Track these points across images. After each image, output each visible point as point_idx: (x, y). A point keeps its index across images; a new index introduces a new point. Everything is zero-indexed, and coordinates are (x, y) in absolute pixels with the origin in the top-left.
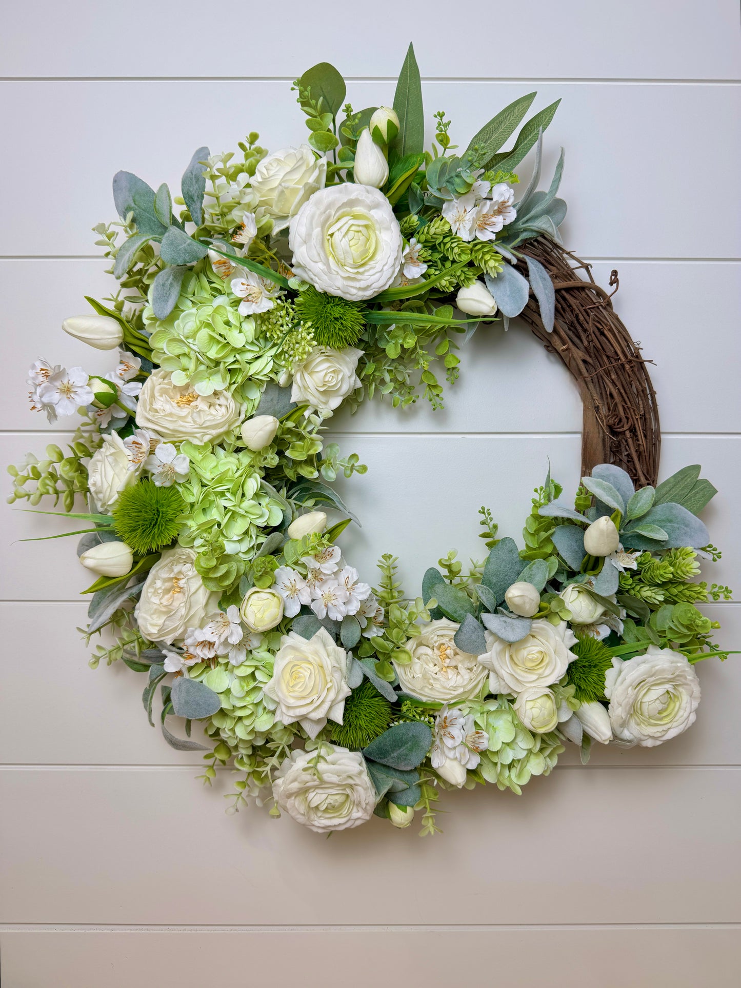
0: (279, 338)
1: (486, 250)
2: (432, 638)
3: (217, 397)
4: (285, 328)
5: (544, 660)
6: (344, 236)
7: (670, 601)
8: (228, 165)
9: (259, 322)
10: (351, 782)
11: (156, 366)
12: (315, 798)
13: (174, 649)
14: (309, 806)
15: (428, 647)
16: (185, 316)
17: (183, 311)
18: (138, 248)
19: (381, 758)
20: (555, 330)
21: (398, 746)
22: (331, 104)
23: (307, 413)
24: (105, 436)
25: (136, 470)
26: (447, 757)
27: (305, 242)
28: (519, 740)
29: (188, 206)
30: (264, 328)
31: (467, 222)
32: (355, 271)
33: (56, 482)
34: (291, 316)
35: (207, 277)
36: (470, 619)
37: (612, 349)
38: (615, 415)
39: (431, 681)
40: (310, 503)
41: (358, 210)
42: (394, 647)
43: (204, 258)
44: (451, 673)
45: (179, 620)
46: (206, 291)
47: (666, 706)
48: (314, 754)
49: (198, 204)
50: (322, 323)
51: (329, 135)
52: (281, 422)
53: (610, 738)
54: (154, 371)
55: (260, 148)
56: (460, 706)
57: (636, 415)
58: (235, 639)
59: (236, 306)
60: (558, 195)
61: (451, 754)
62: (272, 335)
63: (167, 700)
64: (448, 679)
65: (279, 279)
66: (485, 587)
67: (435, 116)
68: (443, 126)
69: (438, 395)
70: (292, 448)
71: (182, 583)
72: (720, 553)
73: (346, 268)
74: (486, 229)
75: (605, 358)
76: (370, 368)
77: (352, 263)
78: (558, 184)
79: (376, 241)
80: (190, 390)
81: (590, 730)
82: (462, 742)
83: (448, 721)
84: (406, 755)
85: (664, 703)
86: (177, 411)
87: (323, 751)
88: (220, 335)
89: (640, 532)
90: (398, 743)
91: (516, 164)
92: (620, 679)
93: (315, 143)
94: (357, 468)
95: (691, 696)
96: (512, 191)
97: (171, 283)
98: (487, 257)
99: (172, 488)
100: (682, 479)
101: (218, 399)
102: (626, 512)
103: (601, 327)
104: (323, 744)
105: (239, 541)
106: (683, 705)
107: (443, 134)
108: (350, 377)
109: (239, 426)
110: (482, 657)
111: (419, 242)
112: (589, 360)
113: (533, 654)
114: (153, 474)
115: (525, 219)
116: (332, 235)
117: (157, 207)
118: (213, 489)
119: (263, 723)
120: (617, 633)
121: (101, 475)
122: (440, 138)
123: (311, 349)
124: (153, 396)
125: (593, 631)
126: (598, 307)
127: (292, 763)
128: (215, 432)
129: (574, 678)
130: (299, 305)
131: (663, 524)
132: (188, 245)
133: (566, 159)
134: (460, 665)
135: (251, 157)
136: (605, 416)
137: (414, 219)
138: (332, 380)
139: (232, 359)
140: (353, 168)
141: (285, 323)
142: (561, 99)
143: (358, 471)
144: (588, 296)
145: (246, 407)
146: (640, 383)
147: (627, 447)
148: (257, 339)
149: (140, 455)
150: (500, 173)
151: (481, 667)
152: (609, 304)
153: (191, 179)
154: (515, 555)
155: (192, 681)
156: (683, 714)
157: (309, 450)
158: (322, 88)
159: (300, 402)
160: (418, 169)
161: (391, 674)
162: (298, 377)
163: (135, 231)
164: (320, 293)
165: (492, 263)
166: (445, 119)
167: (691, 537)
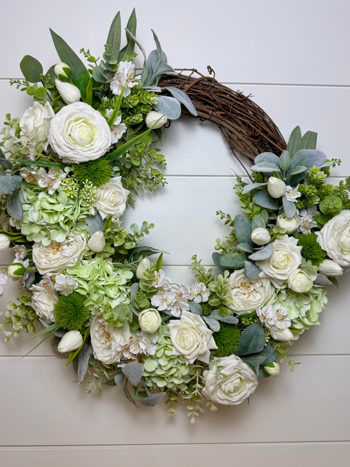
2: (236, 283)
11: (33, 243)
12: (225, 388)
14: (225, 393)
15: (236, 288)
19: (246, 352)
32: (90, 145)
33: (21, 321)
34: (77, 182)
36: (246, 263)
37: (229, 101)
38: (251, 130)
39: (248, 303)
40: (141, 258)
41: (75, 117)
42: (221, 299)
43: (23, 181)
44: (254, 294)
49: (4, 160)
50: (91, 177)
52: (104, 232)
53: (342, 270)
54: (33, 246)
55: (14, 119)
57: (260, 123)
61: (276, 328)
64: (255, 297)
66: (242, 244)
67: (80, 52)
68: (87, 54)
69: (162, 178)
70: (116, 241)
72: (339, 160)
76: (129, 181)
77: (86, 142)
80: (54, 244)
82: (277, 319)
84: (256, 343)
88: (51, 210)
89: (294, 174)
90: (249, 340)
93: (37, 100)
97: (15, 201)
99: (74, 292)
100: (295, 138)
101: (69, 239)
102: (281, 169)
103: (219, 95)
105: (119, 297)
107: (90, 57)
108: (122, 192)
109: (86, 245)
110: (261, 275)
112: (223, 113)
113: (281, 259)
114: (62, 291)
116: (70, 135)
118: (93, 280)
119: (184, 371)
121: (40, 308)
122: (90, 60)
123: (96, 191)
124: (40, 257)
126: (212, 87)
128: (78, 255)
129: (307, 256)
131: (301, 164)
132: (12, 180)
134: (256, 288)
135: (14, 125)
136: (247, 133)
138: (115, 198)
139: (63, 218)
141: (76, 187)
142: (134, 8)
143: (150, 228)
144: (203, 84)
147: (265, 140)
148: (68, 202)
149: (50, 288)
150: (128, 57)
152: (216, 81)
157: (123, 236)
158: (31, 68)
159: (107, 217)
161: (228, 311)
162: (99, 207)
165: (152, 99)
166: (86, 51)
167: (317, 160)
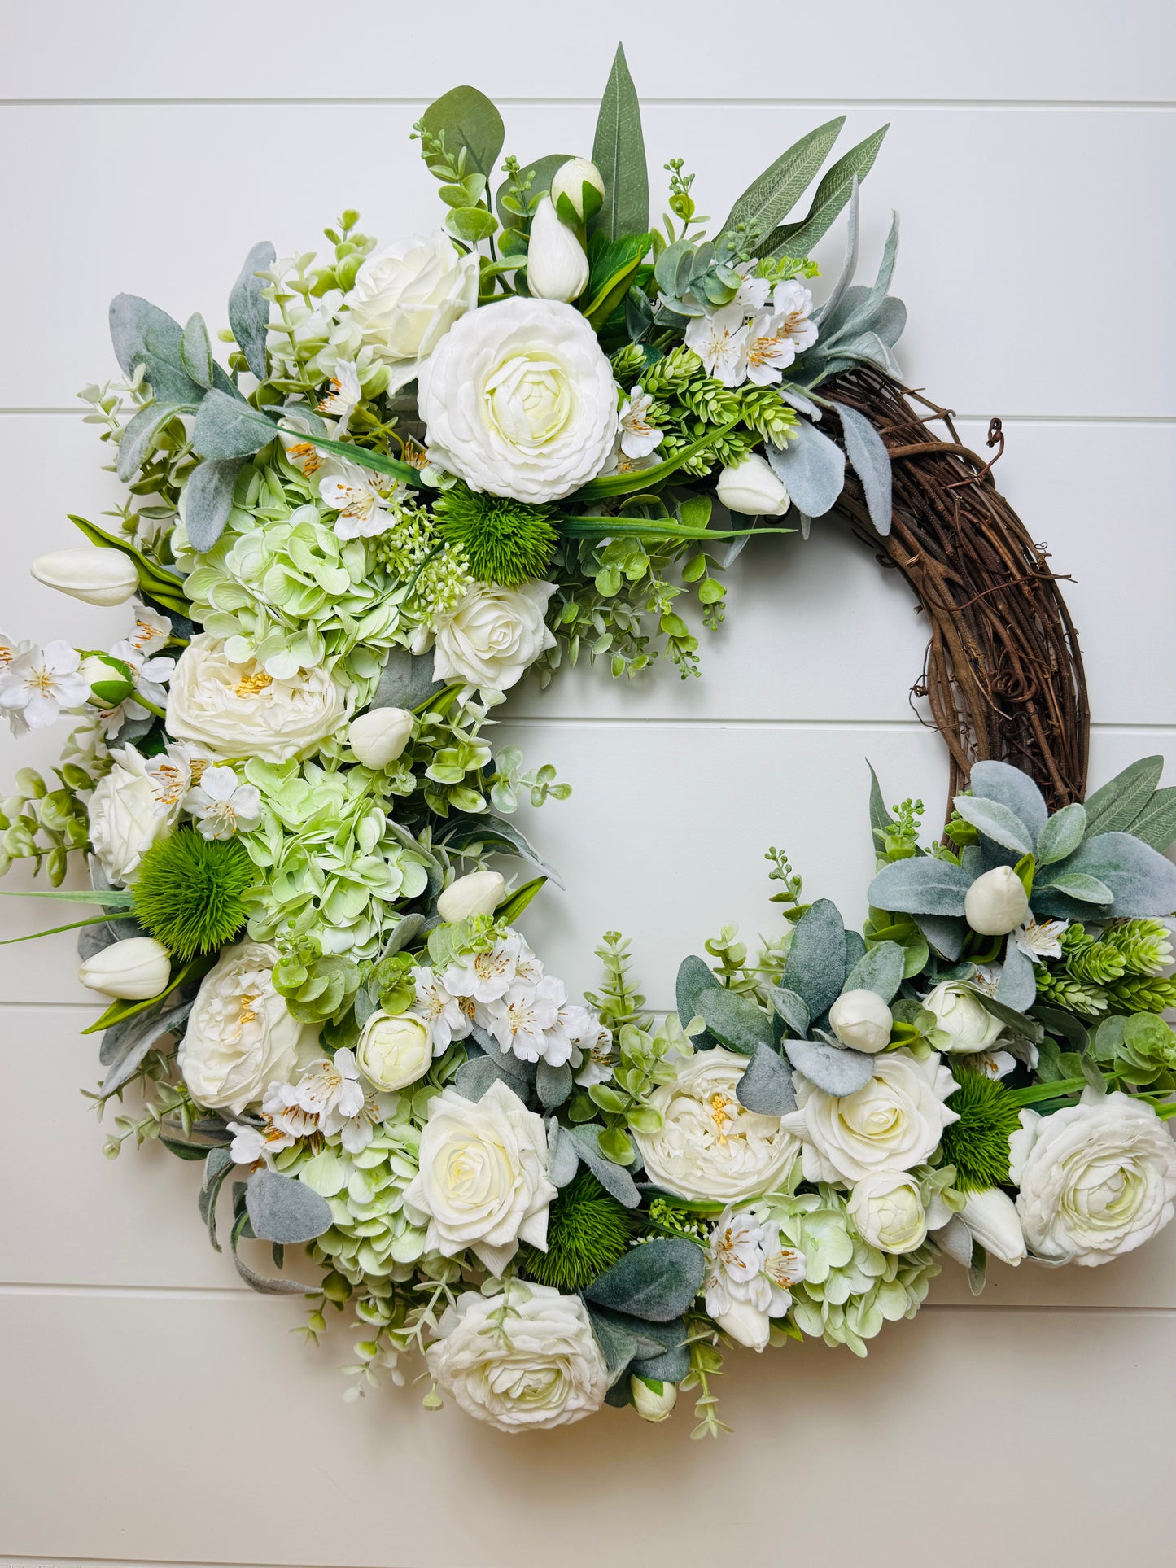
0: (407, 573)
1: (766, 401)
2: (699, 1085)
3: (305, 677)
4: (419, 556)
5: (900, 1122)
6: (513, 394)
7: (1120, 1009)
8: (307, 273)
9: (372, 547)
10: (565, 1349)
11: (198, 629)
12: (501, 1378)
13: (249, 1120)
14: (491, 1390)
15: (691, 1097)
16: (244, 543)
17: (240, 535)
18: (156, 429)
19: (615, 1303)
20: (894, 530)
21: (646, 1282)
22: (479, 158)
23: (463, 698)
24: (115, 752)
25: (170, 815)
26: (733, 1298)
27: (446, 407)
28: (859, 1261)
29: (242, 346)
30: (382, 557)
31: (729, 352)
32: (537, 452)
33: (33, 833)
34: (427, 534)
35: (280, 472)
36: (765, 1051)
37: (997, 557)
38: (1007, 674)
39: (700, 1163)
40: (474, 851)
41: (537, 345)
42: (630, 1103)
43: (272, 445)
44: (735, 1147)
45: (254, 1072)
46: (280, 497)
47: (1119, 1194)
48: (498, 1301)
49: (259, 342)
50: (481, 545)
51: (479, 213)
52: (418, 717)
53: (1023, 1254)
54: (194, 638)
55: (362, 237)
56: (752, 1207)
57: (1043, 672)
58: (350, 1108)
59: (331, 520)
60: (891, 293)
61: (740, 1293)
62: (396, 568)
63: (241, 1208)
64: (730, 1158)
65: (404, 472)
66: (788, 991)
67: (667, 168)
68: (682, 183)
69: (689, 654)
70: (440, 762)
71: (255, 1005)
73: (518, 446)
74: (764, 363)
75: (986, 577)
76: (570, 612)
77: (530, 439)
78: (890, 276)
79: (571, 398)
80: (258, 669)
81: (985, 1240)
82: (759, 1271)
83: (733, 1235)
84: (660, 1296)
85: (1116, 1191)
86: (237, 706)
87: (513, 1296)
88: (307, 575)
89: (1062, 889)
90: (645, 1277)
91: (814, 243)
92: (1036, 1149)
93: (456, 227)
94: (553, 791)
95: (1164, 1175)
96: (808, 293)
97: (217, 488)
98: (769, 414)
99: (234, 841)
100: (1132, 783)
101: (307, 682)
102: (1034, 853)
103: (976, 521)
104: (513, 1283)
105: (354, 928)
106: (1151, 1191)
107: (682, 198)
108: (534, 632)
109: (345, 727)
110: (789, 1119)
111: (647, 391)
112: (957, 578)
113: (880, 1113)
114: (199, 820)
115: (833, 339)
116: (492, 392)
117: (186, 355)
118: (304, 840)
119: (407, 1249)
120: (1026, 1066)
121: (109, 823)
122: (678, 205)
123: (464, 591)
124: (194, 682)
125: (986, 1063)
126: (968, 485)
127: (460, 1317)
128: (303, 741)
129: (954, 1150)
130: (441, 514)
131: (1102, 872)
132: (243, 421)
133: (900, 230)
134: (749, 1134)
135: (346, 255)
136: (989, 676)
137: (636, 352)
138: (505, 641)
139: (328, 615)
140: (526, 266)
141: (417, 547)
142: (888, 125)
143: (554, 795)
144: (951, 466)
145: (357, 695)
146: (1050, 616)
147: (1031, 729)
148: (370, 577)
149: (174, 789)
150: (786, 260)
151: (788, 1137)
152: (989, 479)
153: (245, 299)
154: (839, 931)
155: (281, 1177)
156: (1151, 1207)
157: (466, 763)
158: (461, 131)
159: (450, 679)
160: (640, 263)
161: (627, 1150)
162: (443, 640)
163: (150, 397)
164: (477, 493)
165: (778, 425)
166: (685, 173)
167: (1153, 895)
